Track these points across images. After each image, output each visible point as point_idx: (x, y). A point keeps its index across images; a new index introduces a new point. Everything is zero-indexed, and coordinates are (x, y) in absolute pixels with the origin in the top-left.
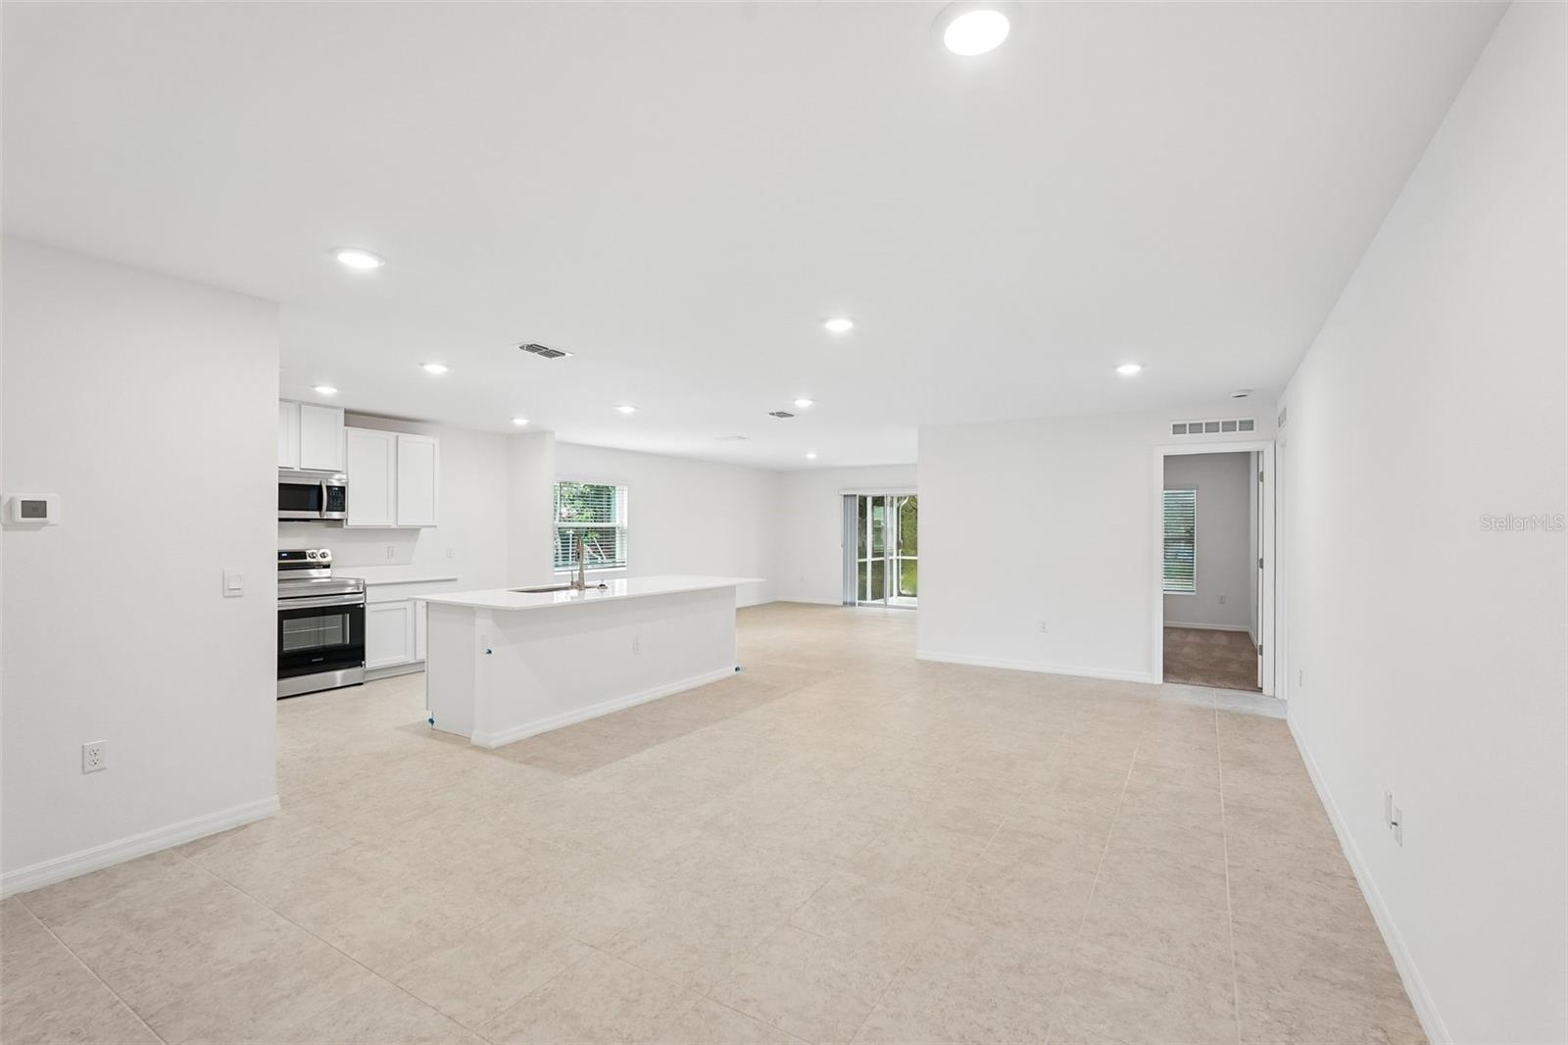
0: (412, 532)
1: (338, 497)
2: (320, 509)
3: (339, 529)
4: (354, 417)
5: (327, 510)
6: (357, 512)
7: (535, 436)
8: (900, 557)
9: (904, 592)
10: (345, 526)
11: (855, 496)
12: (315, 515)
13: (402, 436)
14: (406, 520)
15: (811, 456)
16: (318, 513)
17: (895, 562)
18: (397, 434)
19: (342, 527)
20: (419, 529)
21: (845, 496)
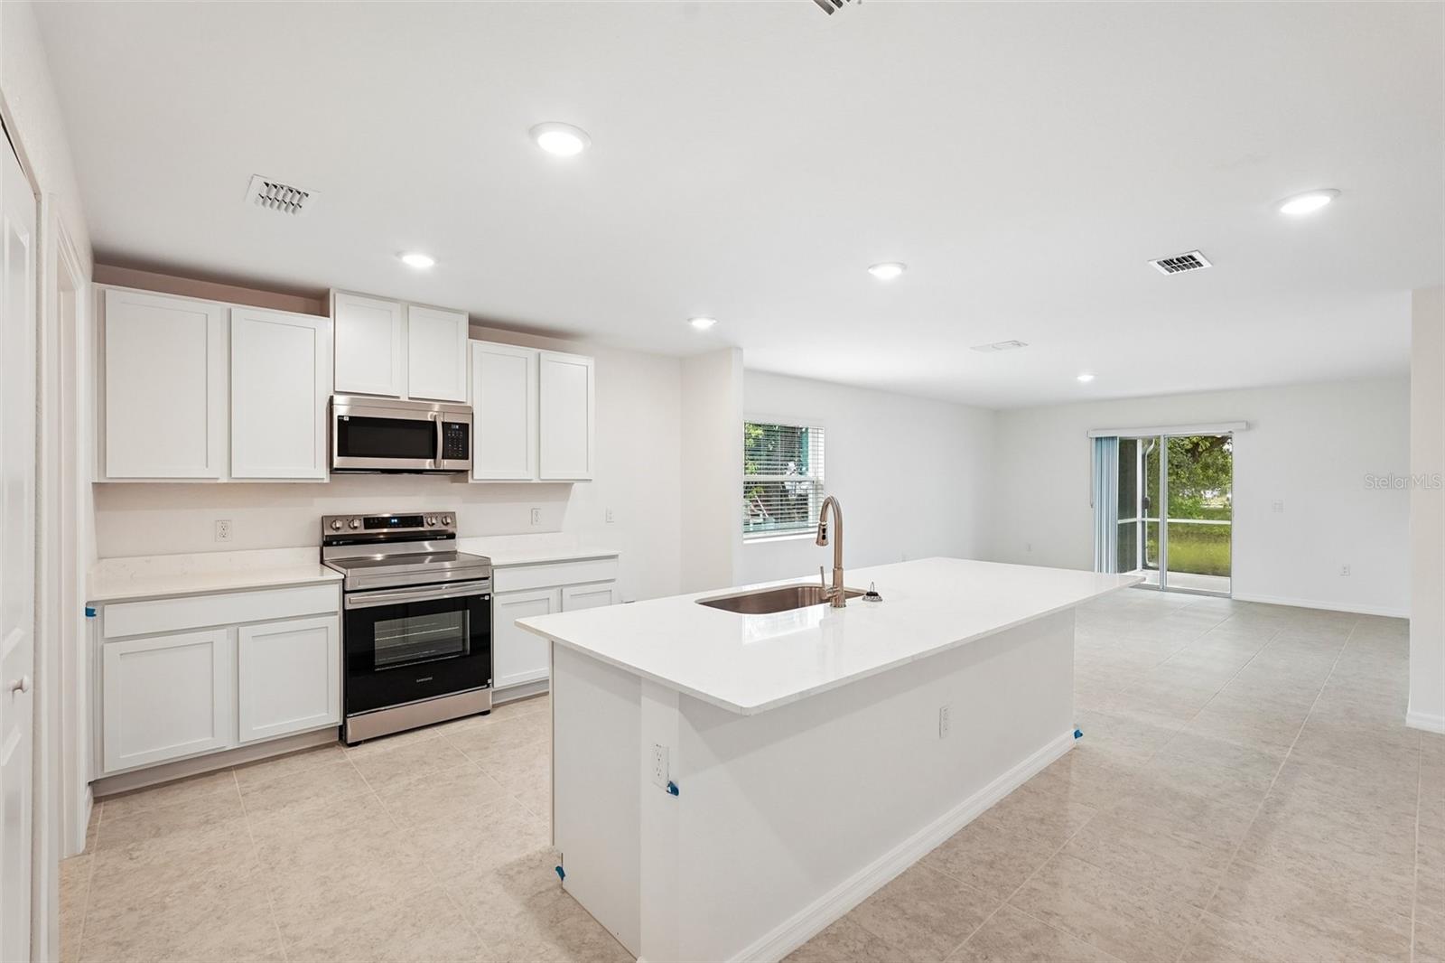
0: (561, 488)
1: (459, 440)
2: (434, 456)
3: (464, 484)
4: (481, 327)
5: (443, 458)
6: (487, 460)
7: (719, 352)
8: (1147, 520)
9: (1151, 564)
10: (470, 481)
11: (1113, 438)
12: (428, 464)
13: (546, 354)
14: (551, 474)
15: (1085, 378)
16: (432, 460)
17: (1139, 527)
18: (540, 350)
19: (467, 482)
20: (573, 484)
21: (1097, 439)
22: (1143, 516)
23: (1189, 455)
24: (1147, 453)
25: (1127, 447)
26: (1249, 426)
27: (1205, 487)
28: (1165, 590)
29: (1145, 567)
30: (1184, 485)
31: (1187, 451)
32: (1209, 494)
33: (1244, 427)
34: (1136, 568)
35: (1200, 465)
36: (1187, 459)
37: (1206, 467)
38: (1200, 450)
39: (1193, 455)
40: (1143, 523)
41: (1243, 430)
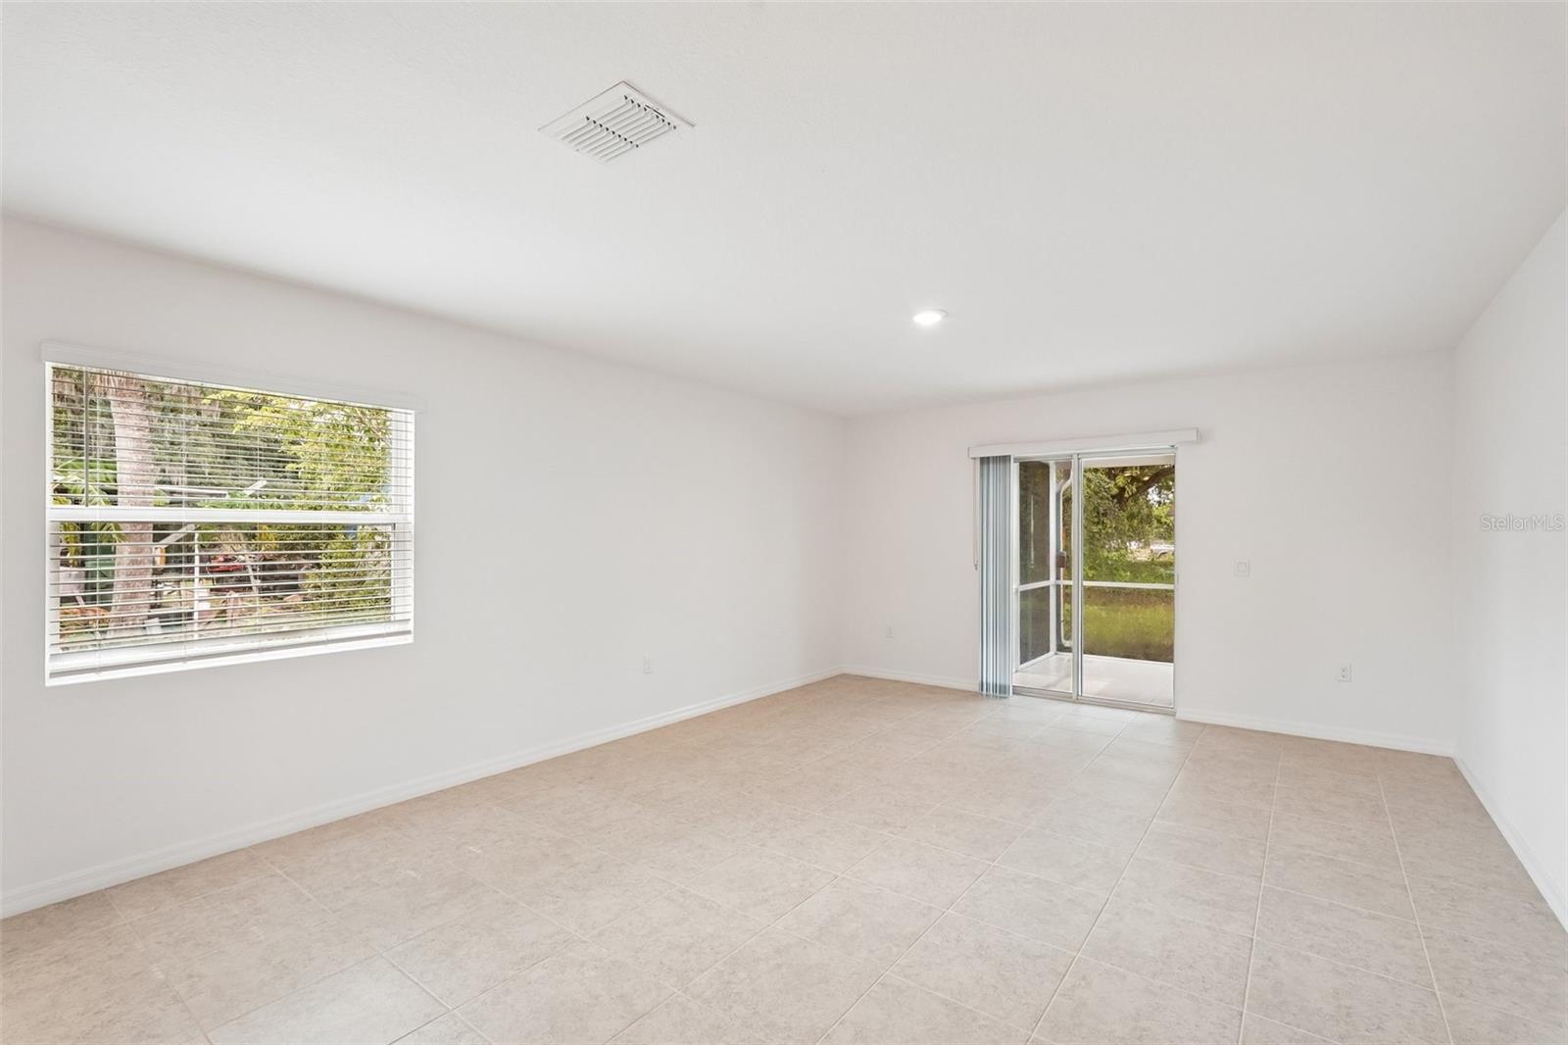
8: (1062, 582)
11: (1005, 459)
17: (1052, 592)
21: (982, 459)
22: (1058, 578)
23: (1115, 500)
24: (1063, 489)
25: (1034, 474)
26: (1201, 437)
27: (1131, 538)
28: (1079, 700)
29: (1061, 648)
30: (1110, 536)
31: (1113, 497)
32: (1133, 545)
33: (1195, 438)
34: (1048, 651)
35: (1125, 514)
36: (1113, 505)
37: (1131, 517)
38: (1126, 495)
39: (1119, 502)
40: (1058, 586)
41: (1193, 442)
